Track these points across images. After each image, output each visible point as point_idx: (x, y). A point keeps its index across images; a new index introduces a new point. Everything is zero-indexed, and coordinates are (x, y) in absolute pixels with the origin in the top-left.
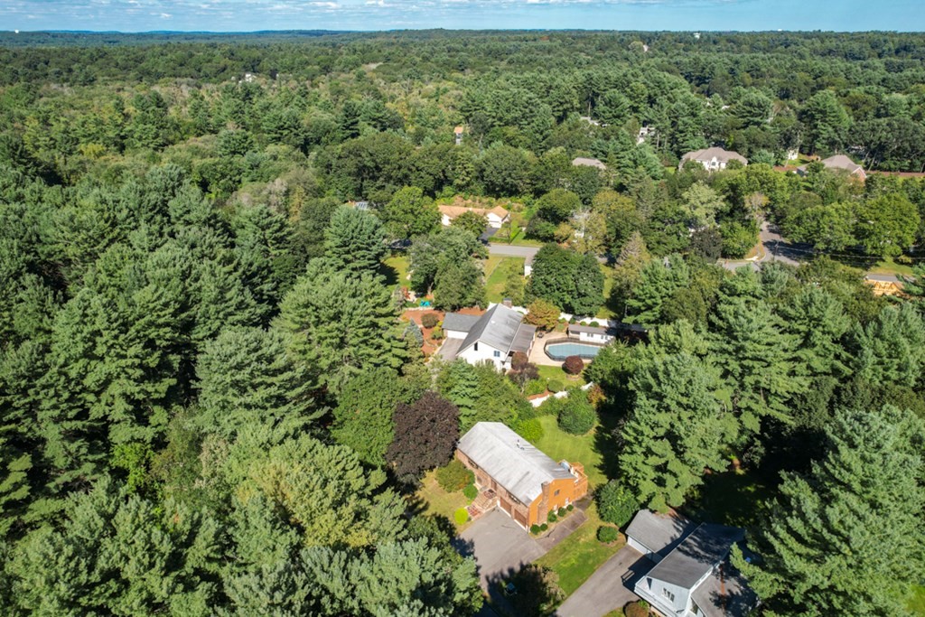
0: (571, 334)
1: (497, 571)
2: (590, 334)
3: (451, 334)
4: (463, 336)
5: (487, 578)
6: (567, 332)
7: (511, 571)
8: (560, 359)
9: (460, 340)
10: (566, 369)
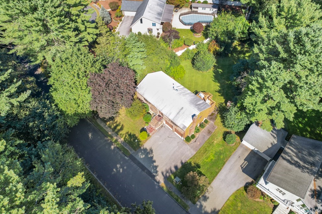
0: (193, 9)
1: (168, 168)
2: (204, 8)
3: (126, 13)
4: (133, 14)
5: (162, 173)
6: (191, 8)
7: (176, 167)
8: (189, 24)
9: (132, 17)
10: (193, 30)
